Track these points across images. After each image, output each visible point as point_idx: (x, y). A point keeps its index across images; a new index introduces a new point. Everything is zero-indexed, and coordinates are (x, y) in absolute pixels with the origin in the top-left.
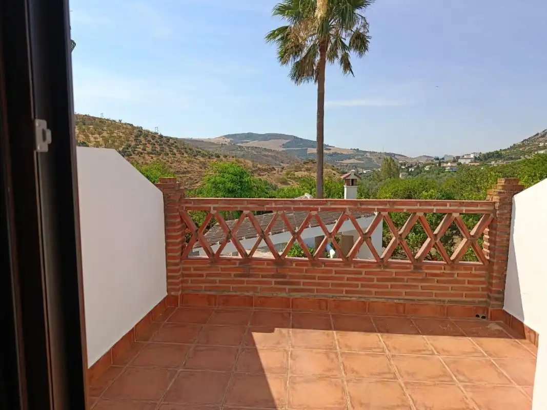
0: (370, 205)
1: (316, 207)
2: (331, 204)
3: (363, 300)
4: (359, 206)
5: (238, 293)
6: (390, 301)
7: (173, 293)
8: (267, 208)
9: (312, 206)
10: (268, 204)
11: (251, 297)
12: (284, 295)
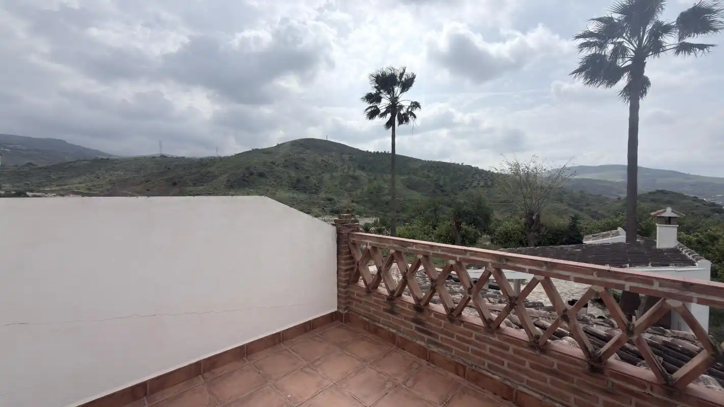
0: (519, 262)
1: (454, 255)
2: (471, 255)
3: (509, 383)
4: (505, 263)
5: (386, 327)
6: (547, 400)
7: (341, 311)
8: (409, 250)
9: (450, 254)
10: (410, 246)
11: (394, 335)
12: (423, 344)
